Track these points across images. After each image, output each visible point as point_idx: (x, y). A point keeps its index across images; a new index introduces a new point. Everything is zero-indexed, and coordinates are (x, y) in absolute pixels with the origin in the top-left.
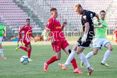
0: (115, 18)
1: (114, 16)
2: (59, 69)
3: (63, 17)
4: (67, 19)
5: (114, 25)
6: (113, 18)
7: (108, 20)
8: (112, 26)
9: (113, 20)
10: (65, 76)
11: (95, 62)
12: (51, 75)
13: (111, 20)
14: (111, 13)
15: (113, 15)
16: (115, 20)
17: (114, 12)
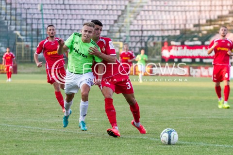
0: (140, 29)
1: (138, 25)
2: (20, 134)
3: (32, 24)
4: (41, 29)
5: (137, 43)
6: (136, 28)
7: (125, 32)
8: (134, 44)
9: (137, 34)
10: (33, 147)
11: (96, 119)
12: (4, 145)
13: (132, 34)
14: (132, 19)
15: (135, 22)
16: (140, 34)
17: (139, 17)
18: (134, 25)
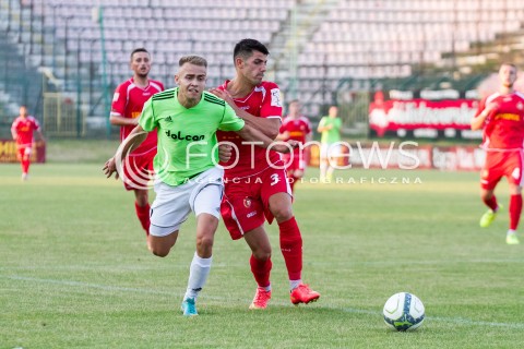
0: (321, 62)
1: (317, 55)
2: (53, 298)
3: (79, 51)
4: (98, 64)
5: (314, 93)
6: (312, 60)
7: (287, 70)
8: (307, 98)
9: (314, 73)
10: (81, 328)
11: (222, 265)
12: (15, 322)
13: (304, 73)
14: (303, 41)
15: (310, 47)
16: (321, 73)
17: (318, 37)
18: (307, 54)
